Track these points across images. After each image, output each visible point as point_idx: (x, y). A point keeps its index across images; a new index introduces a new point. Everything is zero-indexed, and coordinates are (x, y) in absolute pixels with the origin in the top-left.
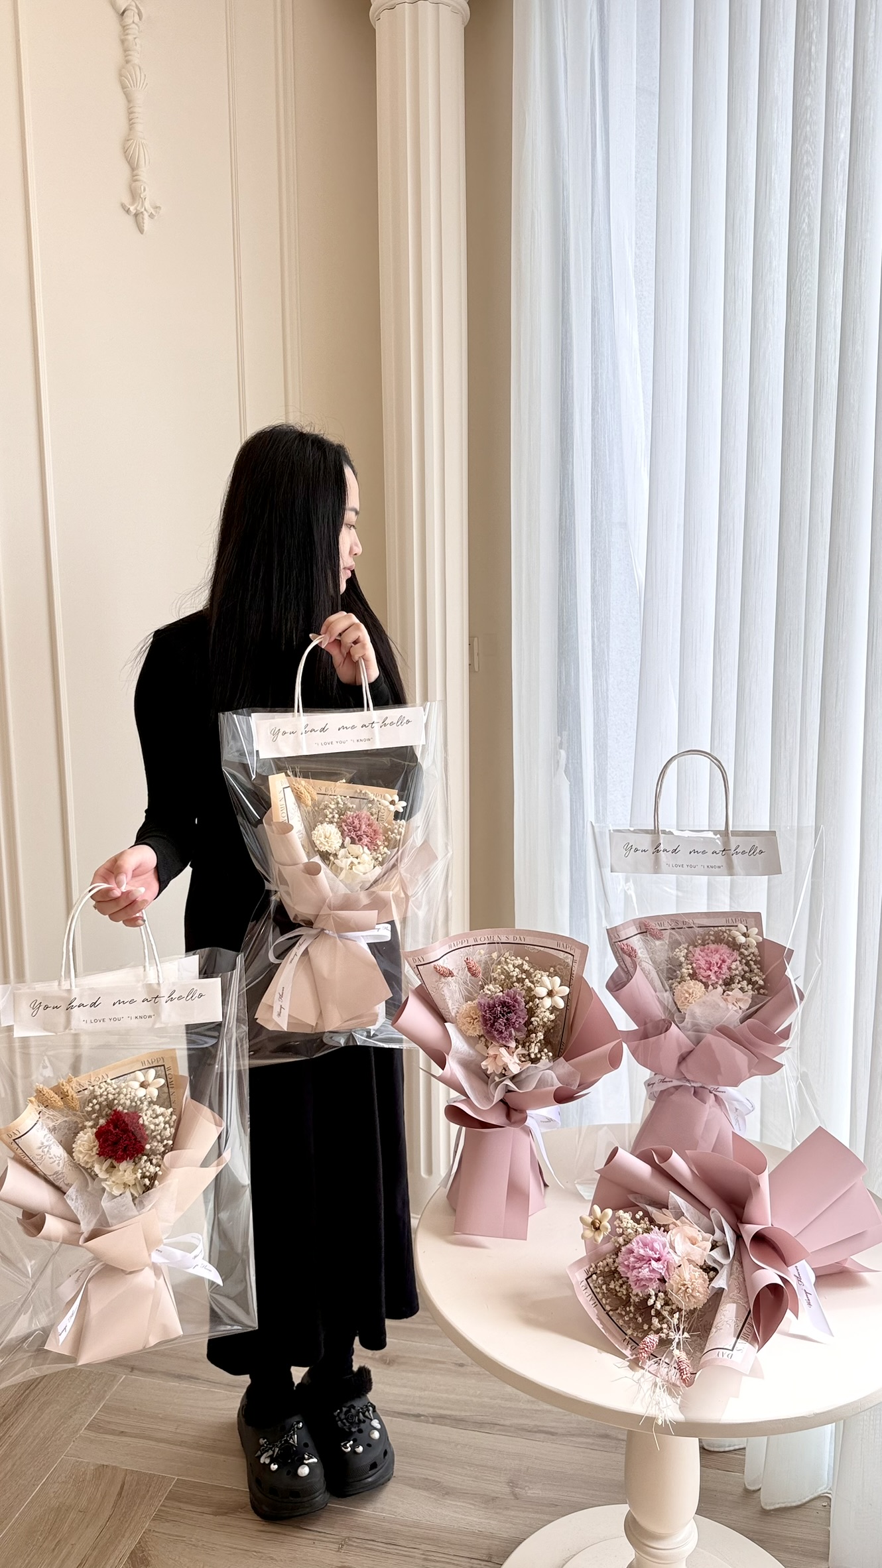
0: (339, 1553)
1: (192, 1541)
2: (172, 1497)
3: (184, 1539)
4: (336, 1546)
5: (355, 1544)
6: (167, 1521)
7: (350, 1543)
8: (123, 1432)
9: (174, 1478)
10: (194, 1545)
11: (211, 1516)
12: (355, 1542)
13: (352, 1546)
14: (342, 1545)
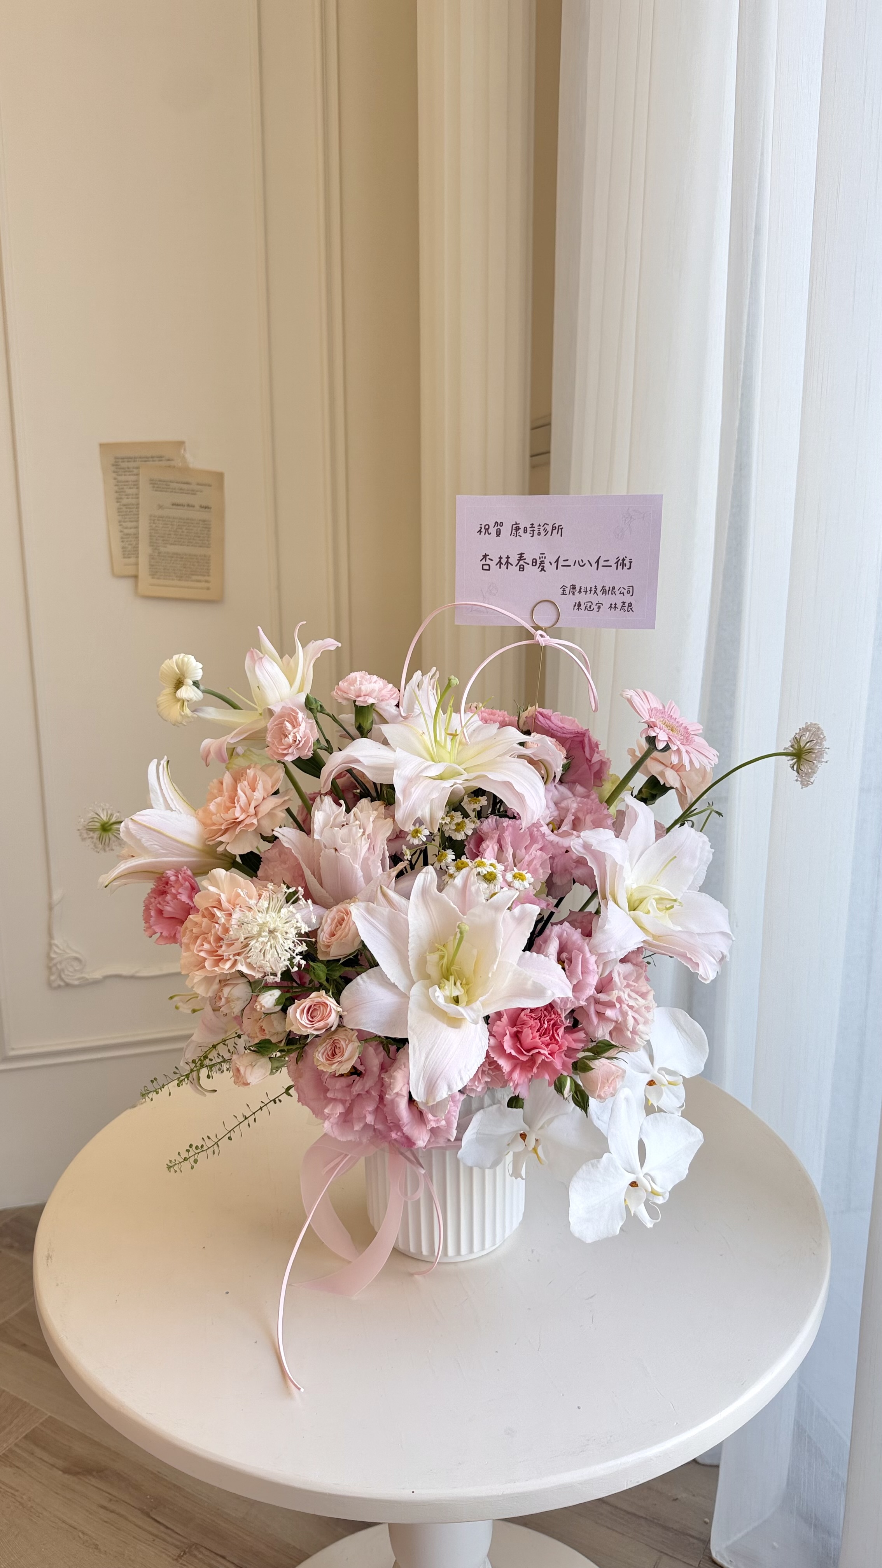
0: (175, 1562)
1: (22, 1498)
2: (33, 1438)
3: (16, 1493)
4: (177, 1552)
5: (200, 1556)
6: (12, 1465)
7: (196, 1553)
8: (24, 1345)
9: (46, 1414)
10: (21, 1504)
11: (60, 1473)
12: (201, 1552)
13: (195, 1556)
14: (185, 1553)
